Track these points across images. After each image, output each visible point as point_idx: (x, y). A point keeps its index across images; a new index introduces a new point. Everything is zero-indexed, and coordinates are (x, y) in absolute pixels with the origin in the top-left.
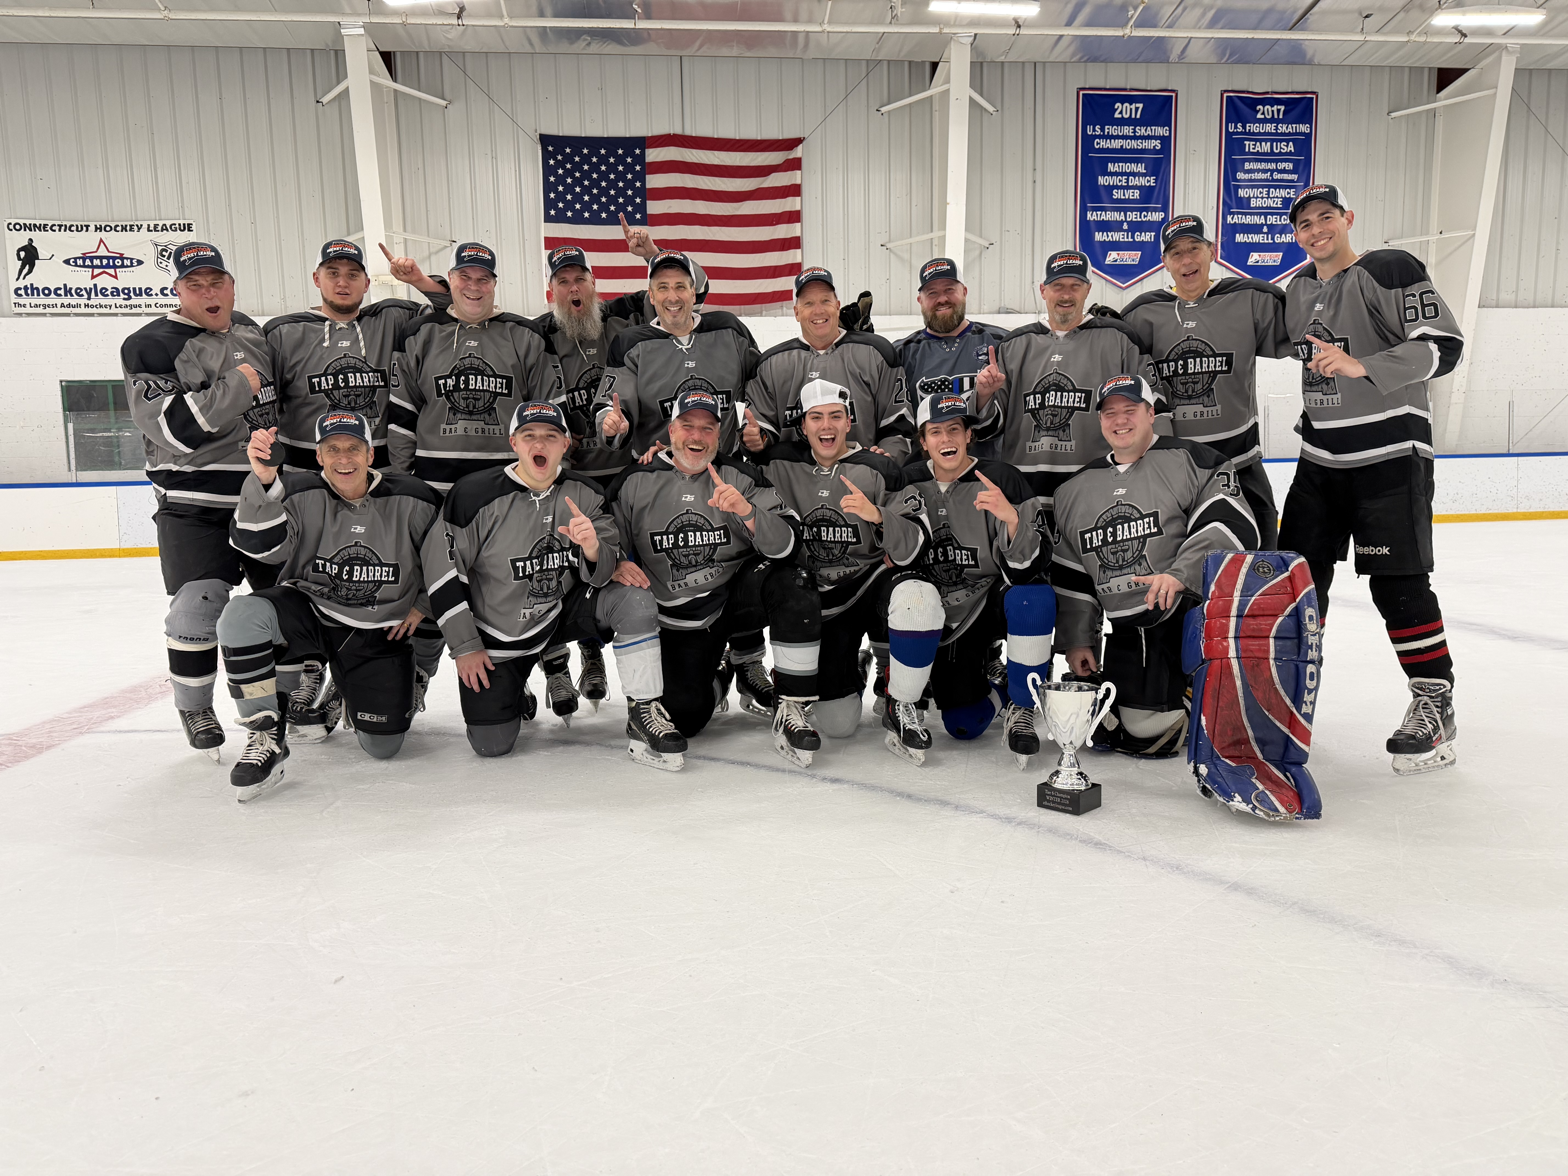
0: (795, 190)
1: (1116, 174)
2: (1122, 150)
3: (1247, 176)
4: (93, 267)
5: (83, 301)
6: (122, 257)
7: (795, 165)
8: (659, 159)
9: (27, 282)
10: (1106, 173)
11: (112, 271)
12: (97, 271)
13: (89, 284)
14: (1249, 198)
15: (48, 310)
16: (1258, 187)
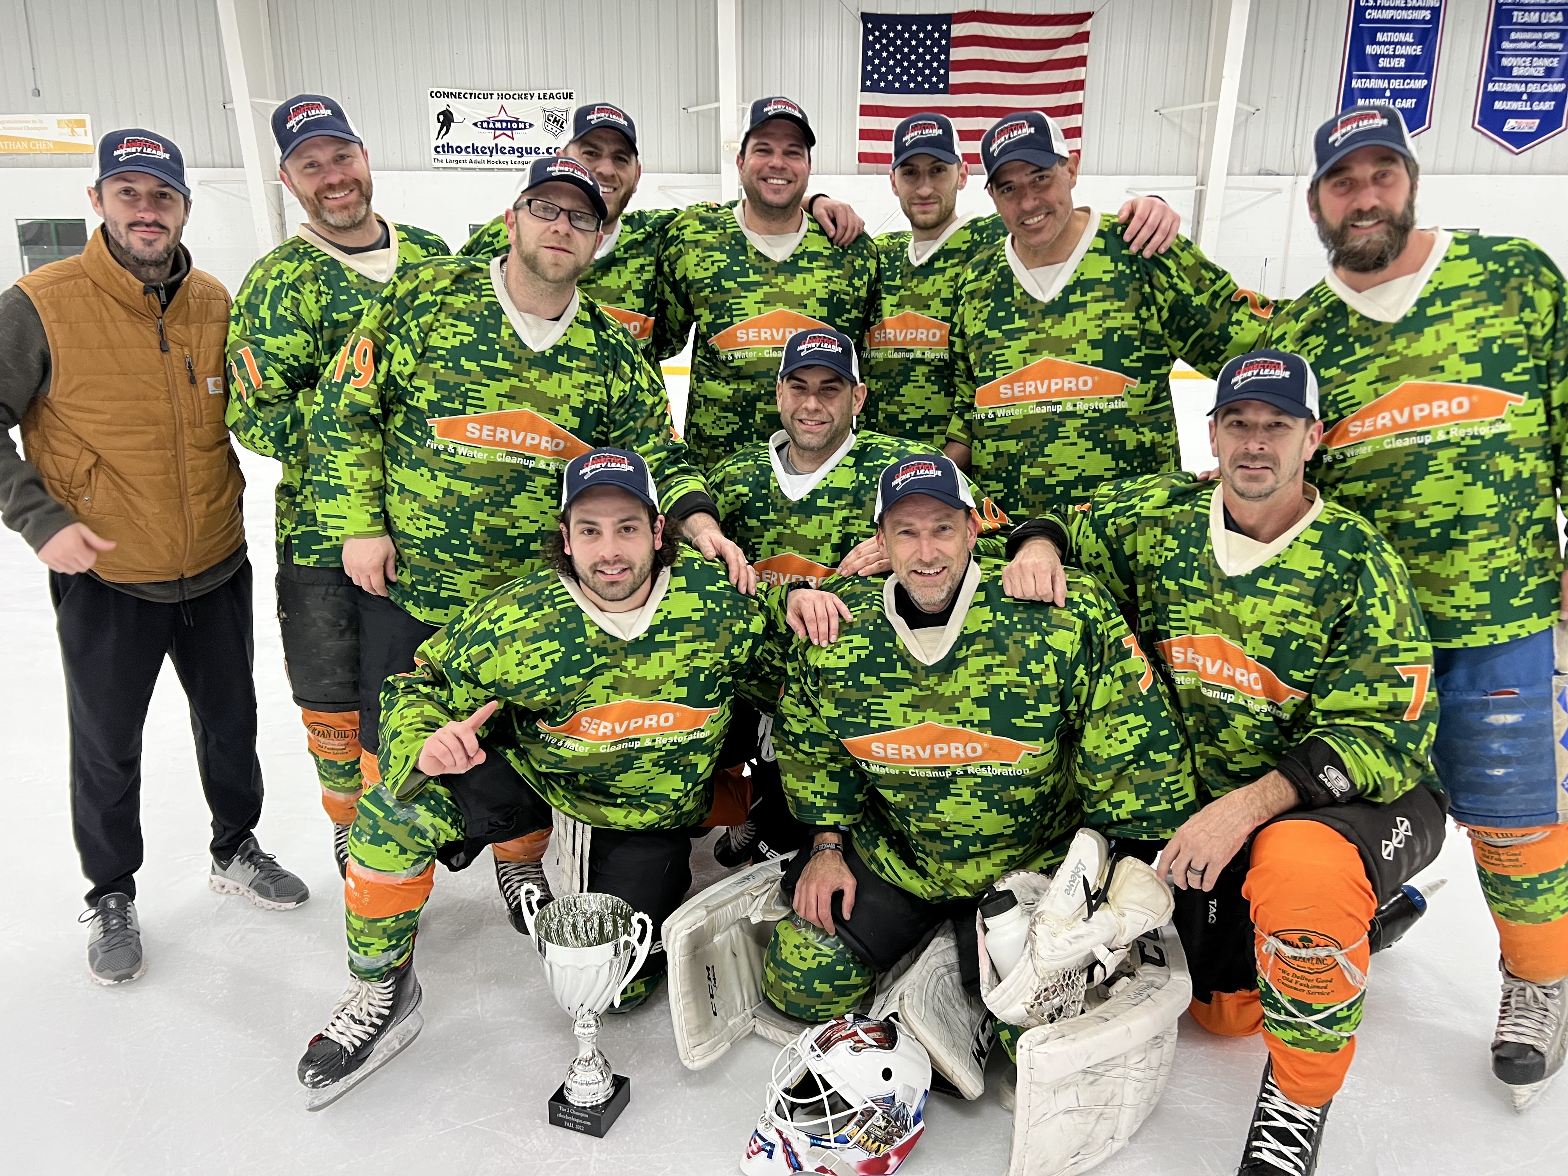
0: (1081, 61)
1: (1384, 43)
2: (1392, 21)
3: (1512, 46)
4: (495, 129)
5: (486, 158)
6: (518, 122)
7: (1083, 37)
8: (962, 34)
9: (444, 141)
10: (1374, 42)
11: (509, 133)
12: (498, 133)
13: (492, 144)
14: (1512, 67)
15: (460, 165)
16: (1522, 56)
